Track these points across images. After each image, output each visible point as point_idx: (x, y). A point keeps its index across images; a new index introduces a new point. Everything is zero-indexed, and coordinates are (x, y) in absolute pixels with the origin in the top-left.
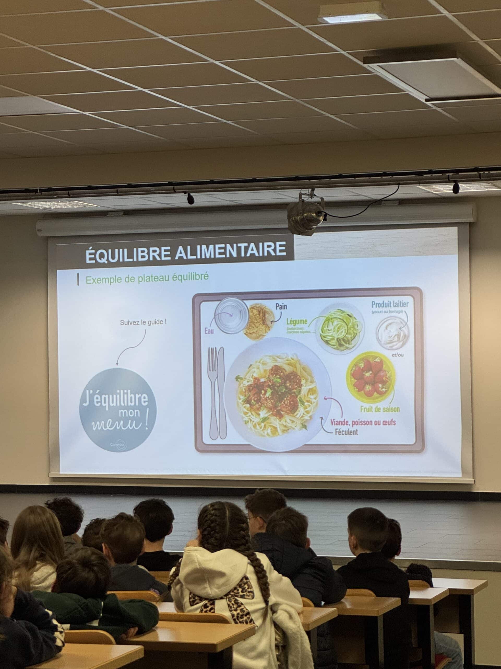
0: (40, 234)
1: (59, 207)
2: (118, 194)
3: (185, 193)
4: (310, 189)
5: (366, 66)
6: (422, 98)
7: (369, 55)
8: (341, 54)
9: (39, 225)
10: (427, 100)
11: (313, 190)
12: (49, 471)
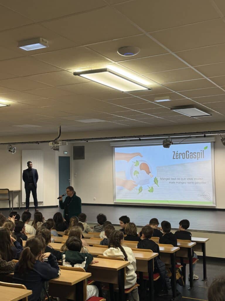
3: (138, 138)
5: (172, 110)
6: (189, 116)
7: (172, 108)
8: (165, 108)
12: (114, 201)
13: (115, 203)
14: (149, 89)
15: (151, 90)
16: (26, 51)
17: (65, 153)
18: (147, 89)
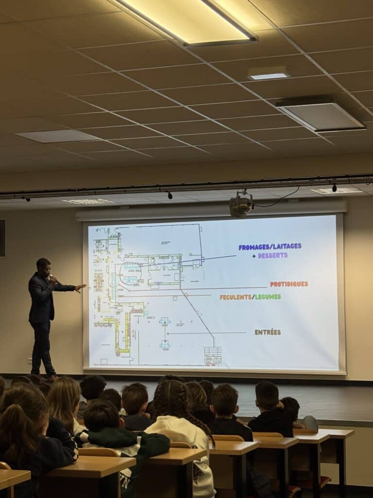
0: (77, 220)
1: (90, 203)
2: (125, 192)
3: (167, 192)
4: (244, 190)
5: (277, 108)
6: (312, 129)
7: (280, 101)
8: (262, 101)
9: (78, 214)
10: (316, 131)
11: (246, 190)
12: (83, 366)
13: (85, 371)
14: (253, 39)
15: (256, 42)
18: (248, 39)
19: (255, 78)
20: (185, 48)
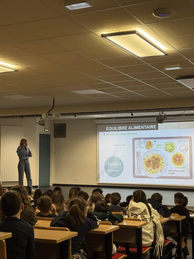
0: (95, 123)
1: (100, 116)
2: (114, 113)
3: (131, 113)
5: (176, 80)
6: (191, 88)
7: (178, 78)
8: (170, 77)
9: (95, 121)
10: (192, 89)
11: (163, 112)
12: (97, 182)
13: (98, 184)
14: (166, 55)
15: (168, 56)
16: (70, 10)
17: (46, 130)
18: (164, 54)
19: (167, 69)
20: (139, 59)
